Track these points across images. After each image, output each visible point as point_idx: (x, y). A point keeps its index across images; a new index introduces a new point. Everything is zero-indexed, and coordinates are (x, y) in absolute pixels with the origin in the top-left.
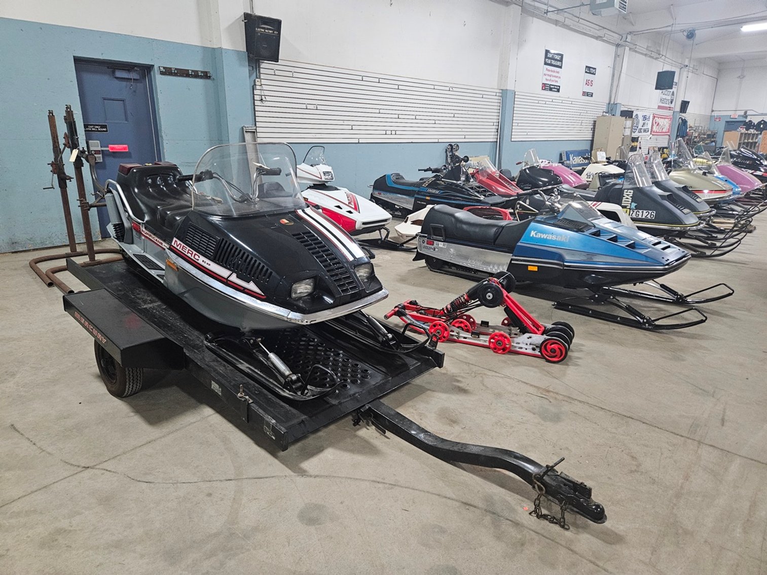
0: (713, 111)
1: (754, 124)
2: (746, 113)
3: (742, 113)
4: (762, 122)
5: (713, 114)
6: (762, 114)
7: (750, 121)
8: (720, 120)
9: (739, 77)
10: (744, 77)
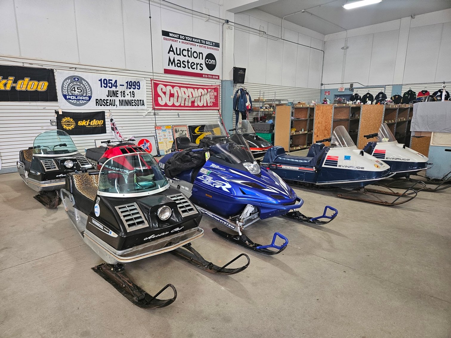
0: (322, 85)
1: (360, 97)
2: (352, 85)
3: (348, 86)
4: (368, 95)
5: (323, 88)
6: (367, 87)
7: (356, 94)
8: (329, 94)
9: (343, 48)
10: (347, 48)
